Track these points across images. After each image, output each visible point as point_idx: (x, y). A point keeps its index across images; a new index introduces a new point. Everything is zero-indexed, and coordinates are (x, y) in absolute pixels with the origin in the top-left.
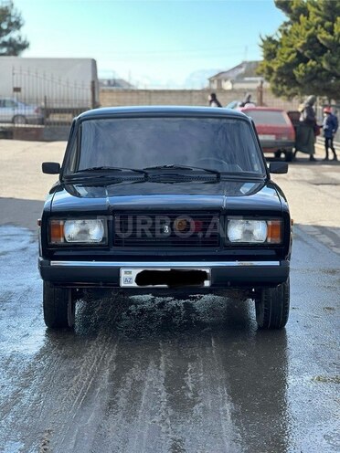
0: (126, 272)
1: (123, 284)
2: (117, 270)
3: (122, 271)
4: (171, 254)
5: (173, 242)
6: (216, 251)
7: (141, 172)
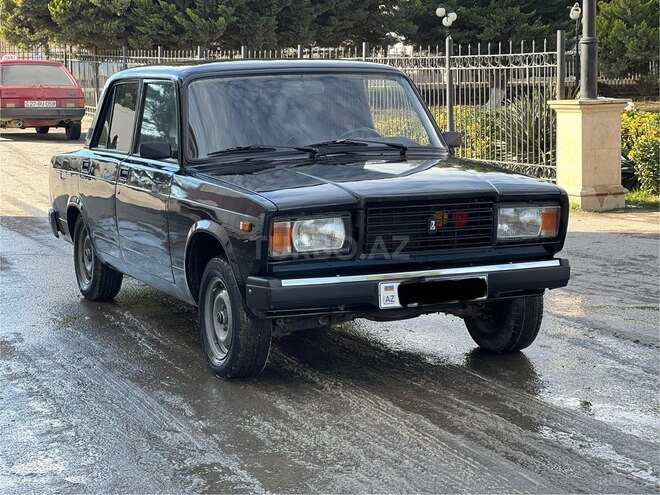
0: (386, 289)
1: (383, 305)
2: (375, 286)
3: (382, 287)
4: (430, 259)
5: (423, 244)
6: (488, 251)
7: (306, 151)
